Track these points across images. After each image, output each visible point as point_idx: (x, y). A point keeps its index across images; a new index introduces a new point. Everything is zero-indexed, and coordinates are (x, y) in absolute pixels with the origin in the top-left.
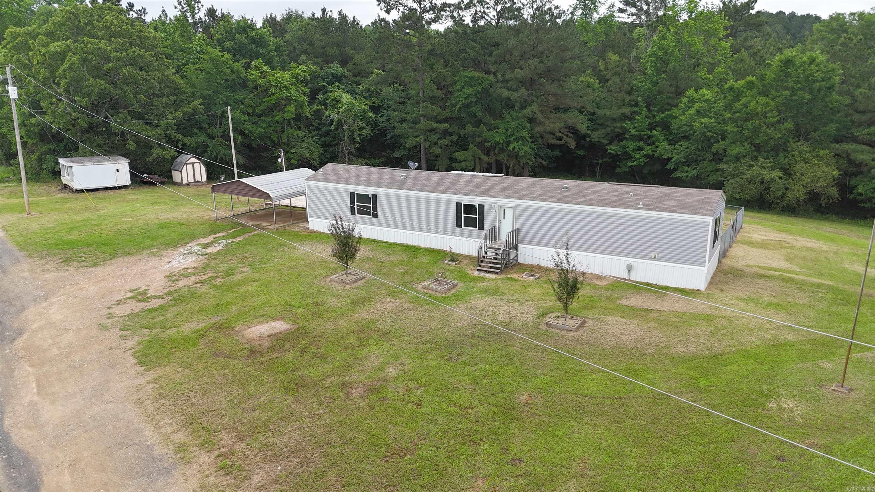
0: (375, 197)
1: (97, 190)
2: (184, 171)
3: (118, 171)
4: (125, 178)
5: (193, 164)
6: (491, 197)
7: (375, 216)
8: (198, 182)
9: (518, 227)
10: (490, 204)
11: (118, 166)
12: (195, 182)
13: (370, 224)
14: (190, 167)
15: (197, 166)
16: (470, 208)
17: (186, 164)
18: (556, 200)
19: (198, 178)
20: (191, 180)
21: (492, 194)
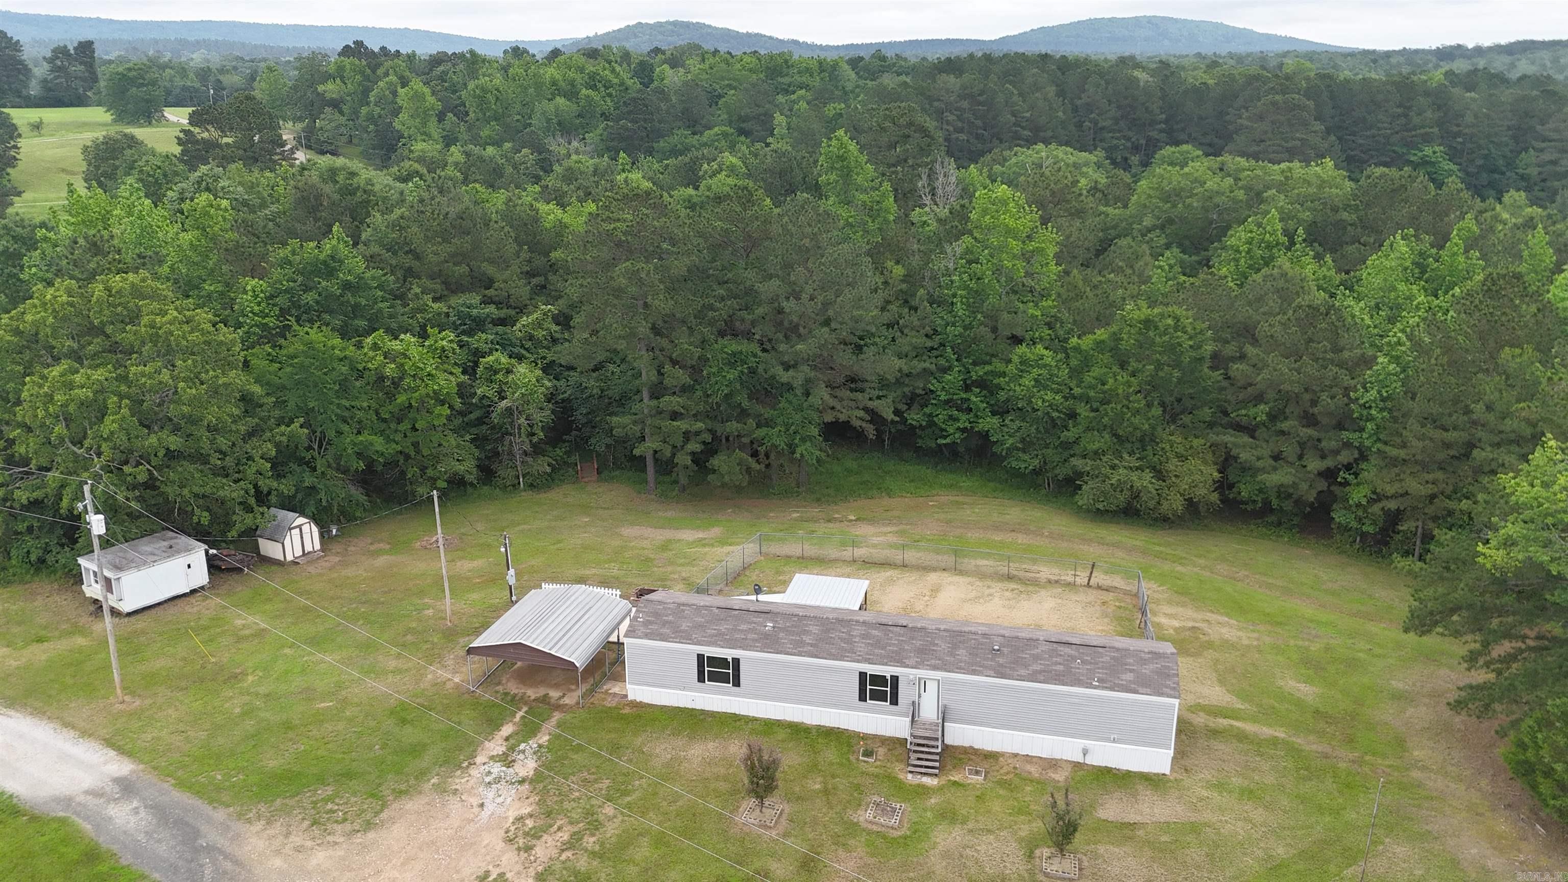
0: (736, 661)
1: (159, 604)
2: (287, 542)
3: (189, 566)
4: (200, 576)
5: (300, 527)
6: (907, 666)
7: (737, 683)
8: (309, 553)
9: (945, 702)
10: (907, 676)
11: (189, 559)
12: (304, 554)
13: (729, 694)
14: (296, 532)
15: (306, 528)
16: (878, 680)
17: (290, 529)
18: (992, 673)
19: (308, 548)
20: (299, 552)
21: (907, 662)
